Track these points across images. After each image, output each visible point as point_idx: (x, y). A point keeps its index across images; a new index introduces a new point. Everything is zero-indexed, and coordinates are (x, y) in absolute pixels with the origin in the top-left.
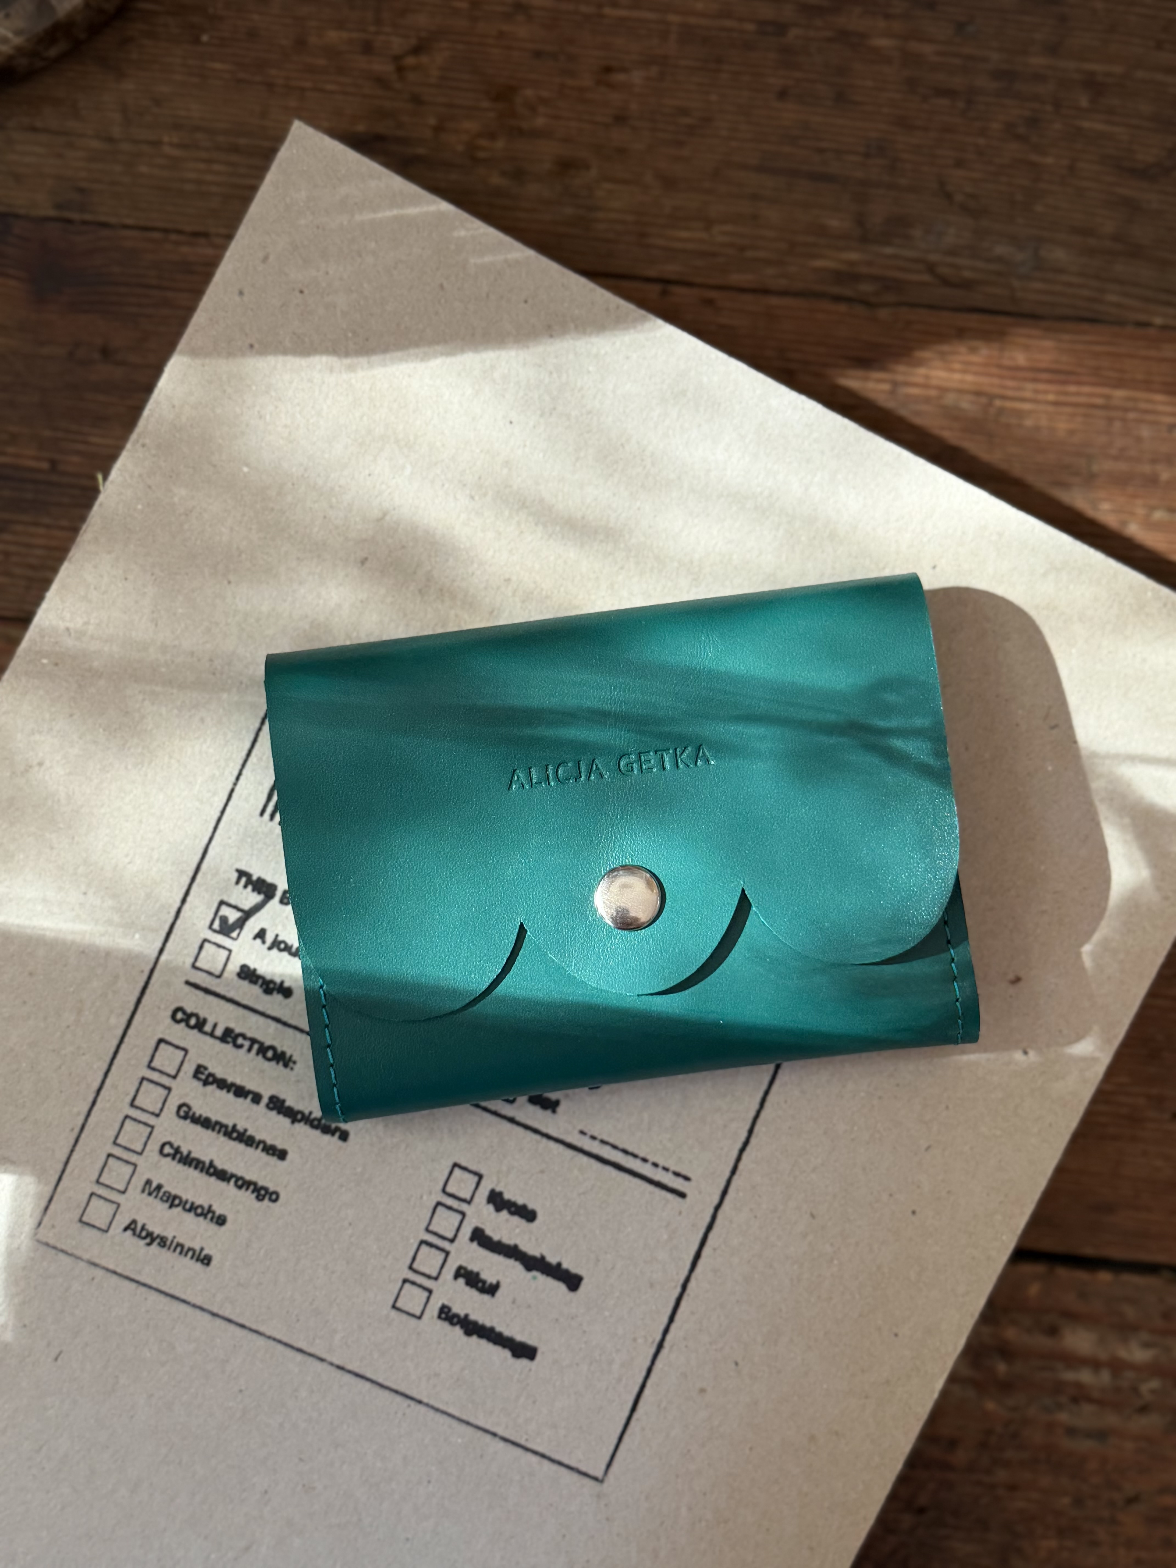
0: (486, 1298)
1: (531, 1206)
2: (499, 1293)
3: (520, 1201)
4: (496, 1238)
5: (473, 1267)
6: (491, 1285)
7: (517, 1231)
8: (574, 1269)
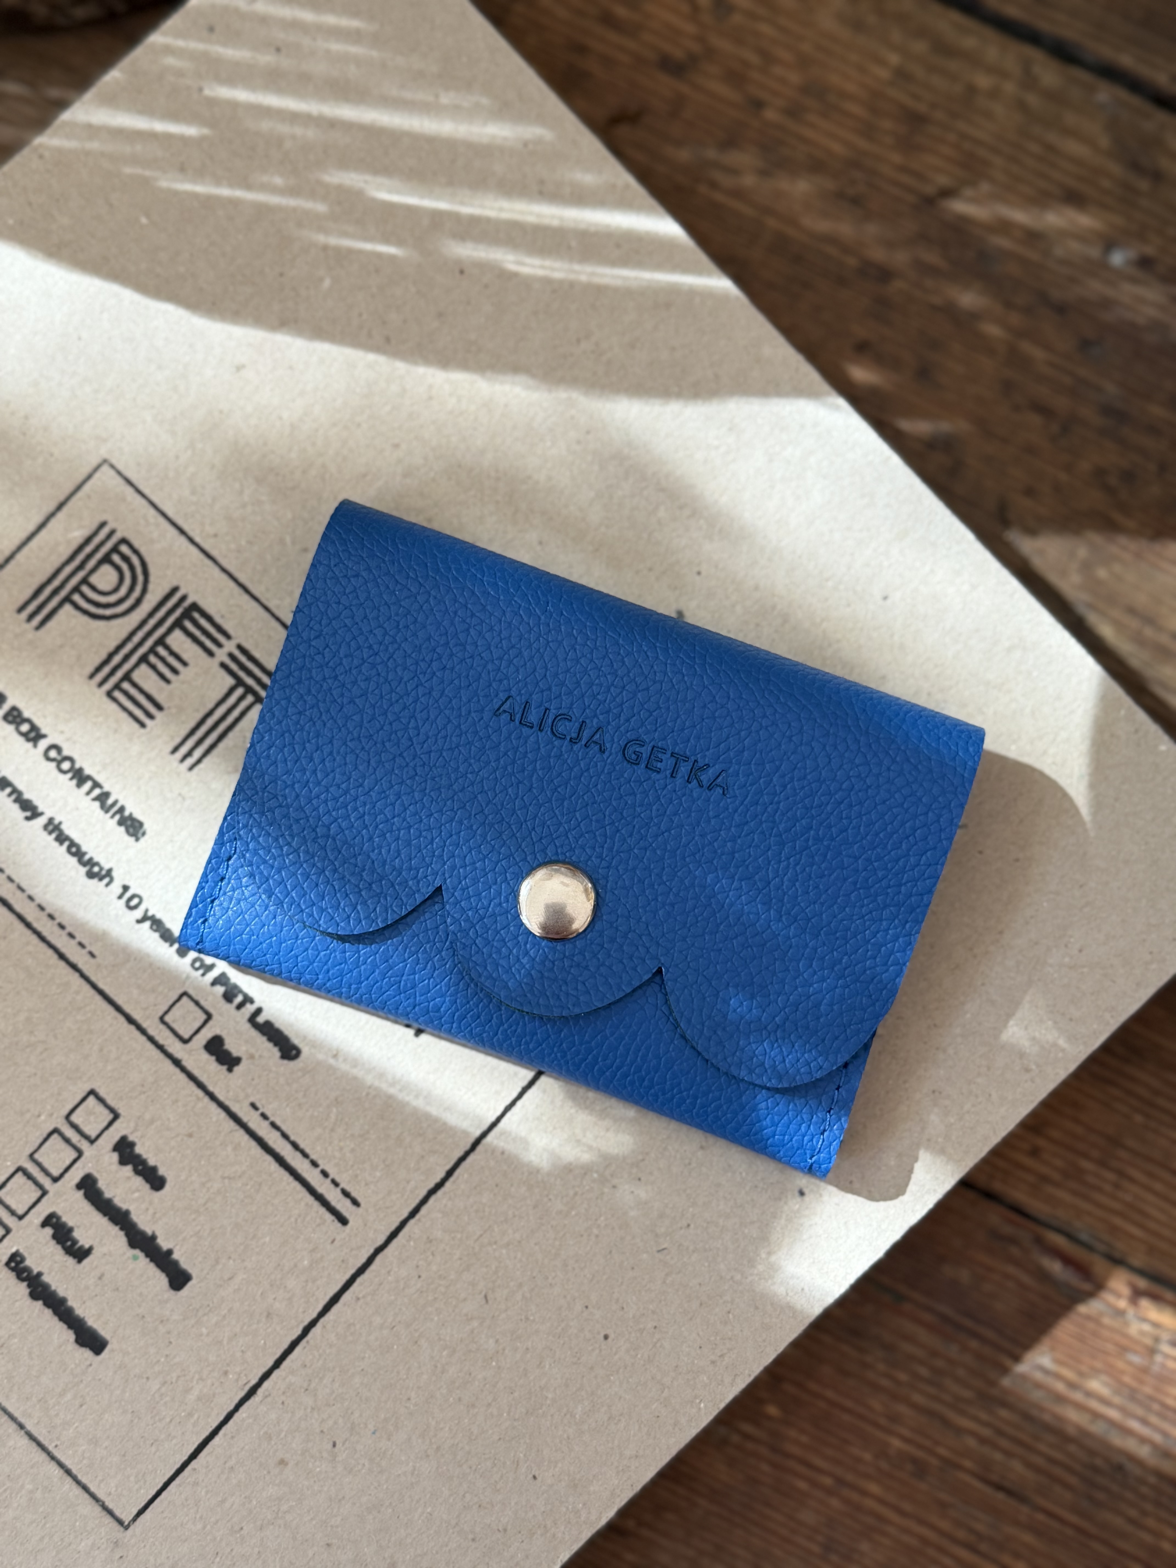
0: (71, 1261)
1: (162, 1171)
2: (86, 1262)
3: (152, 1162)
4: (107, 1195)
5: (68, 1219)
6: (81, 1247)
7: (136, 1195)
8: (184, 1264)
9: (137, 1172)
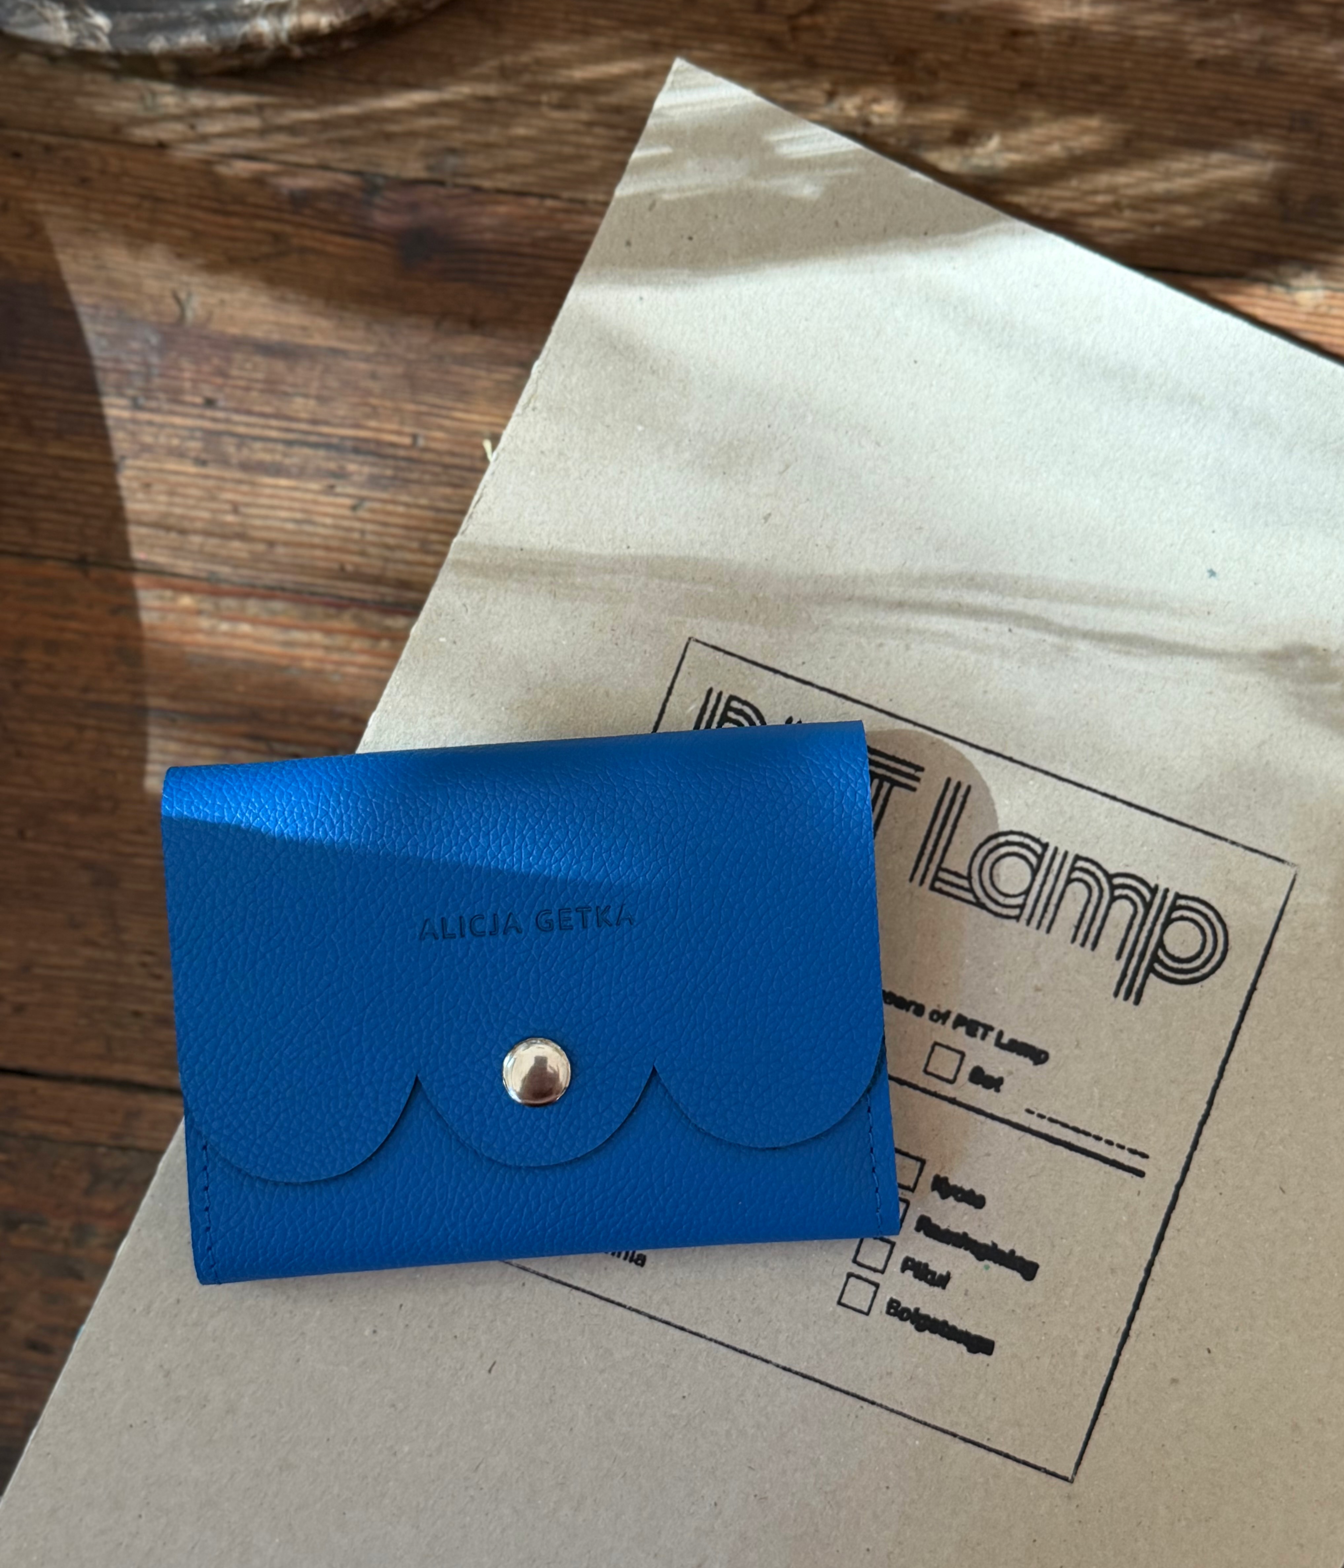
0: (937, 1290)
1: (978, 1192)
2: (949, 1285)
3: (967, 1187)
4: (943, 1226)
5: (920, 1258)
6: (941, 1276)
7: (966, 1218)
8: (1029, 1257)
9: (959, 1200)
